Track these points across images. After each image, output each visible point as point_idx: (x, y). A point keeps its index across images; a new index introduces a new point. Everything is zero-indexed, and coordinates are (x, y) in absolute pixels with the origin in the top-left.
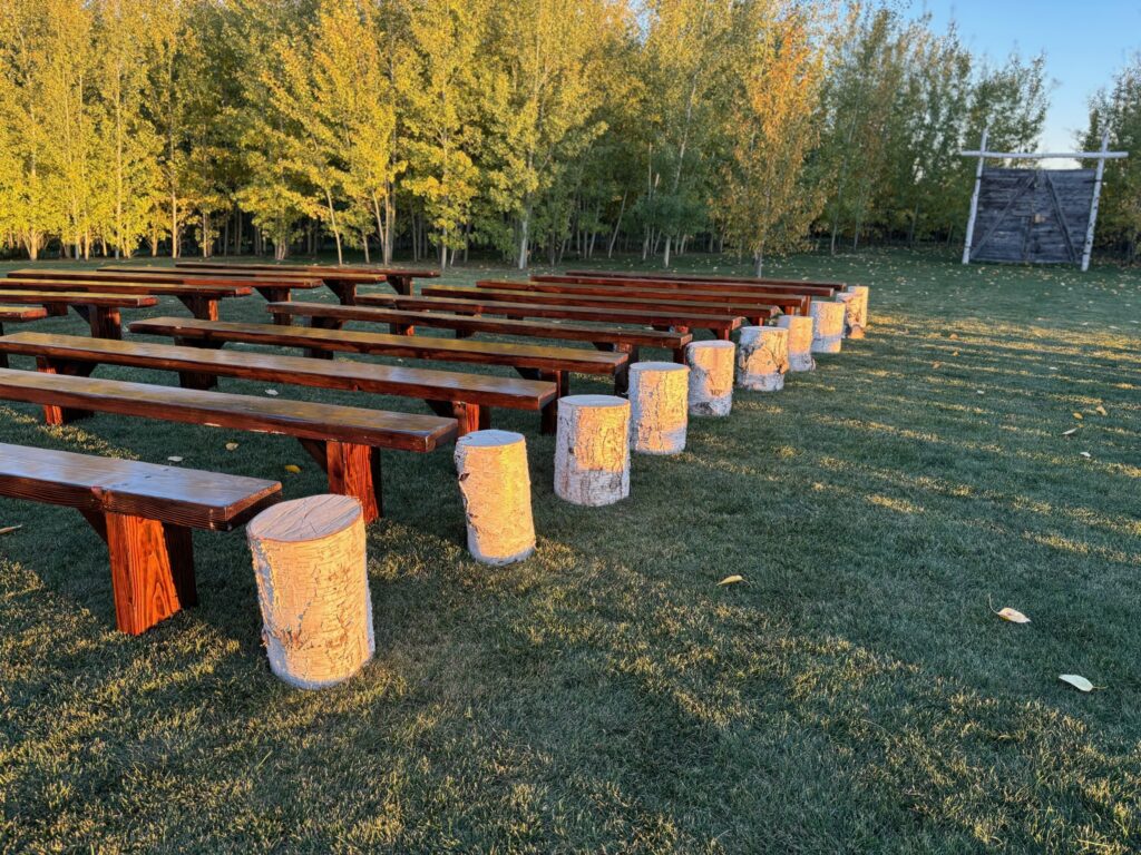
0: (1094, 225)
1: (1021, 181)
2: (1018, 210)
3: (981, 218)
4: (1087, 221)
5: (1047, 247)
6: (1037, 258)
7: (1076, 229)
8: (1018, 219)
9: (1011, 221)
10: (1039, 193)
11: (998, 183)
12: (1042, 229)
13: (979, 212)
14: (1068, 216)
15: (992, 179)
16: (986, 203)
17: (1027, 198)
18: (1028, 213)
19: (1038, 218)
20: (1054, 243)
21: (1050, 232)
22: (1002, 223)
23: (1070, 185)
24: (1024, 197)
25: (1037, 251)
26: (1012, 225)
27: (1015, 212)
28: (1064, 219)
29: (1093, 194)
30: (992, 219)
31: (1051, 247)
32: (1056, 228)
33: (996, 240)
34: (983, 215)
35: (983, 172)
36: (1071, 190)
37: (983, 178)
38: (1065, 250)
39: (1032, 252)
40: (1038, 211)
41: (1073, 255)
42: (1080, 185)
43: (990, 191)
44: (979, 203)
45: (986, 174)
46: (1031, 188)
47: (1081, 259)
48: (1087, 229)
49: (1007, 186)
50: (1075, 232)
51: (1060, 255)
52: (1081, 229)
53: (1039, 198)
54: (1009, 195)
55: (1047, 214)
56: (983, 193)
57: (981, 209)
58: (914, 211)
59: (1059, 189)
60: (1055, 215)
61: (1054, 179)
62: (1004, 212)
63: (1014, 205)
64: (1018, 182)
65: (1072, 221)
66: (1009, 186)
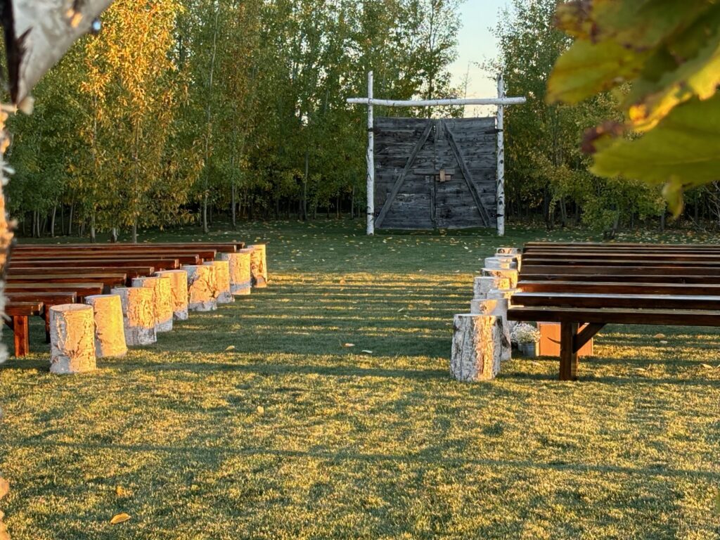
0: (503, 181)
1: (418, 134)
2: (420, 167)
3: (381, 177)
4: (495, 177)
5: (457, 209)
6: (450, 223)
7: (485, 187)
8: (421, 178)
9: (414, 180)
10: (439, 146)
11: (394, 135)
12: (448, 189)
13: (377, 171)
14: (475, 172)
15: (386, 131)
16: (383, 160)
17: (427, 153)
18: (431, 171)
19: (442, 177)
20: (465, 205)
21: (458, 192)
22: (404, 184)
23: (471, 137)
24: (424, 152)
25: (448, 215)
26: (416, 185)
27: (417, 171)
28: (471, 176)
29: (497, 146)
30: (393, 179)
31: (463, 209)
32: (464, 187)
33: (401, 203)
34: (383, 174)
35: (374, 122)
36: (473, 142)
37: (375, 130)
38: (478, 213)
39: (442, 216)
40: (442, 168)
41: (487, 218)
42: (481, 137)
43: (386, 146)
44: (375, 160)
45: (379, 125)
46: (431, 140)
47: (496, 222)
48: (496, 187)
49: (403, 139)
50: (485, 191)
51: (473, 219)
52: (490, 187)
53: (441, 153)
54: (407, 150)
55: (452, 172)
56: (378, 149)
57: (379, 167)
58: (304, 172)
59: (460, 141)
60: (460, 172)
61: (452, 129)
62: (404, 171)
63: (415, 161)
64: (415, 133)
65: (479, 178)
66: (406, 139)
